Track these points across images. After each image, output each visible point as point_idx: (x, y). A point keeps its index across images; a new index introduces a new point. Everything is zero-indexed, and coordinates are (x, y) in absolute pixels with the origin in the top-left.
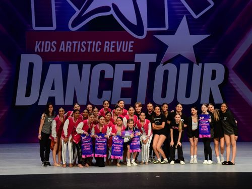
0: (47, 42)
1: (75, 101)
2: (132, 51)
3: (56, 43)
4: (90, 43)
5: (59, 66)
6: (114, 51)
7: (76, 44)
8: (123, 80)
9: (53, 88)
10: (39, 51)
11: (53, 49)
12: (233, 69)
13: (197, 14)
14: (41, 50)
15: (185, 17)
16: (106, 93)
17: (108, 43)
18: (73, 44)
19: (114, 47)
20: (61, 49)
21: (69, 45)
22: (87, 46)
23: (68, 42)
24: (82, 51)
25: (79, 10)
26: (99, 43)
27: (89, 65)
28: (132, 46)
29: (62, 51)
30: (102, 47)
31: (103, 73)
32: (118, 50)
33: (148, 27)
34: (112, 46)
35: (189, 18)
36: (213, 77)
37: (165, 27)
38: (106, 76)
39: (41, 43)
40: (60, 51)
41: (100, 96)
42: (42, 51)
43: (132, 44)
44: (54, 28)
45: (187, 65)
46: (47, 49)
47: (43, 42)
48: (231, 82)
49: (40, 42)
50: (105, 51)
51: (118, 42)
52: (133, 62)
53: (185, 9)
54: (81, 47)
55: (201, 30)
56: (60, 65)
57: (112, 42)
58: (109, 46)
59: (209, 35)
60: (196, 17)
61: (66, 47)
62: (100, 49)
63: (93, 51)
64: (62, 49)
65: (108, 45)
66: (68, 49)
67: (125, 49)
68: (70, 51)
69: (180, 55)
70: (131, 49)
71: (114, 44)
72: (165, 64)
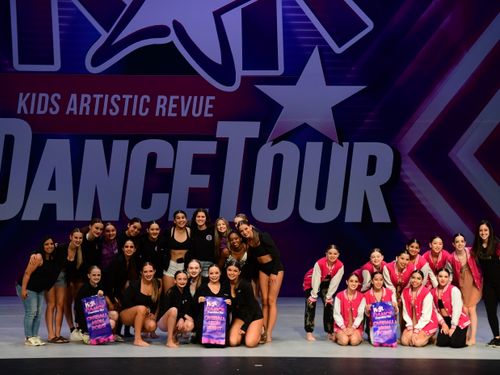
0: (41, 95)
1: (96, 214)
2: (211, 115)
3: (59, 97)
4: (127, 97)
5: (66, 143)
6: (175, 115)
7: (101, 99)
8: (192, 173)
9: (52, 187)
10: (26, 112)
11: (54, 110)
12: (410, 154)
13: (340, 46)
14: (29, 110)
15: (316, 50)
16: (159, 199)
17: (165, 98)
18: (93, 100)
19: (175, 106)
20: (69, 109)
21: (86, 101)
22: (121, 104)
23: (83, 96)
24: (111, 113)
25: (108, 31)
26: (145, 100)
27: (126, 142)
28: (211, 106)
29: (71, 112)
30: (152, 105)
31: (152, 158)
32: (184, 113)
33: (244, 69)
34: (172, 106)
35: (326, 52)
36: (371, 170)
37: (277, 69)
38: (159, 165)
39: (30, 98)
40: (68, 113)
41: (146, 203)
42: (32, 112)
43: (211, 102)
44: (57, 66)
45: (320, 145)
46: (42, 109)
47: (34, 95)
48: (406, 181)
49: (28, 95)
50: (157, 114)
51: (183, 98)
52: (212, 137)
53: (318, 34)
54: (110, 106)
55: (349, 76)
56: (68, 141)
57: (172, 98)
58: (165, 105)
59: (363, 87)
60: (338, 50)
61: (80, 105)
62: (147, 110)
63: (134, 113)
64: (71, 109)
65: (165, 103)
66: (85, 108)
67: (197, 112)
68: (87, 113)
69: (305, 125)
70: (209, 112)
71: (175, 102)
72: (275, 141)
